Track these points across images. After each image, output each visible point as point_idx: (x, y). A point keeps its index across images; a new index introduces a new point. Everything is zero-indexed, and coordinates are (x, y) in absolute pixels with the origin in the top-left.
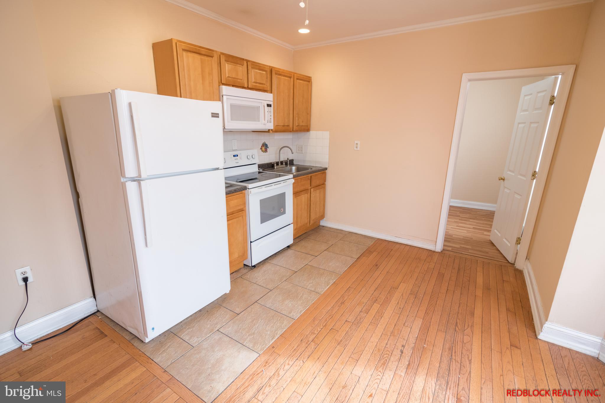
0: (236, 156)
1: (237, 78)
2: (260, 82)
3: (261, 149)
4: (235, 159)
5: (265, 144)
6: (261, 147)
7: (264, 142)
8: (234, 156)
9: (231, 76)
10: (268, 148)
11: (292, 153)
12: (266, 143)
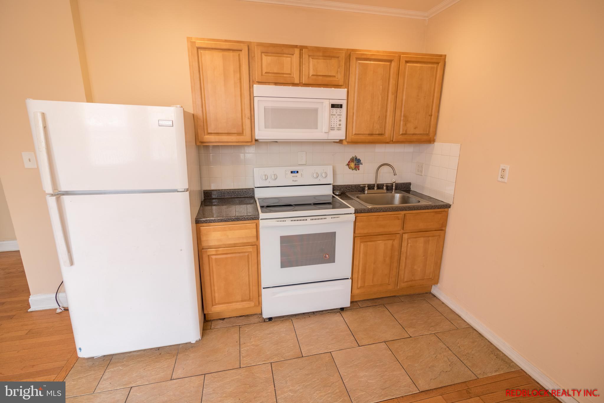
0: (296, 172)
1: (282, 72)
2: (324, 74)
3: (348, 165)
4: (293, 176)
5: (356, 158)
6: (347, 163)
7: (354, 156)
8: (292, 172)
9: (270, 72)
10: (360, 165)
11: (394, 175)
12: (358, 158)
